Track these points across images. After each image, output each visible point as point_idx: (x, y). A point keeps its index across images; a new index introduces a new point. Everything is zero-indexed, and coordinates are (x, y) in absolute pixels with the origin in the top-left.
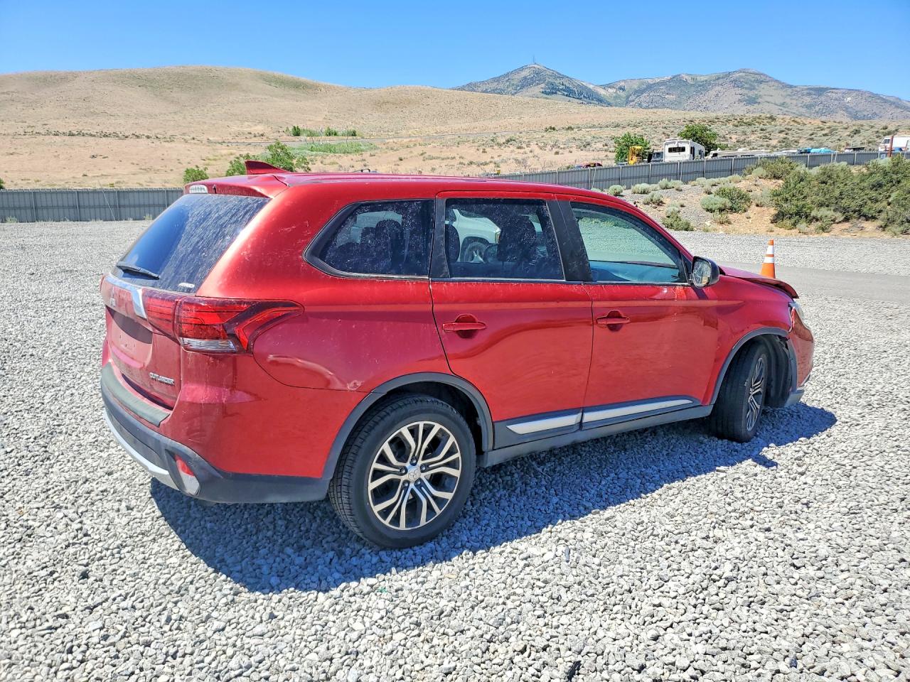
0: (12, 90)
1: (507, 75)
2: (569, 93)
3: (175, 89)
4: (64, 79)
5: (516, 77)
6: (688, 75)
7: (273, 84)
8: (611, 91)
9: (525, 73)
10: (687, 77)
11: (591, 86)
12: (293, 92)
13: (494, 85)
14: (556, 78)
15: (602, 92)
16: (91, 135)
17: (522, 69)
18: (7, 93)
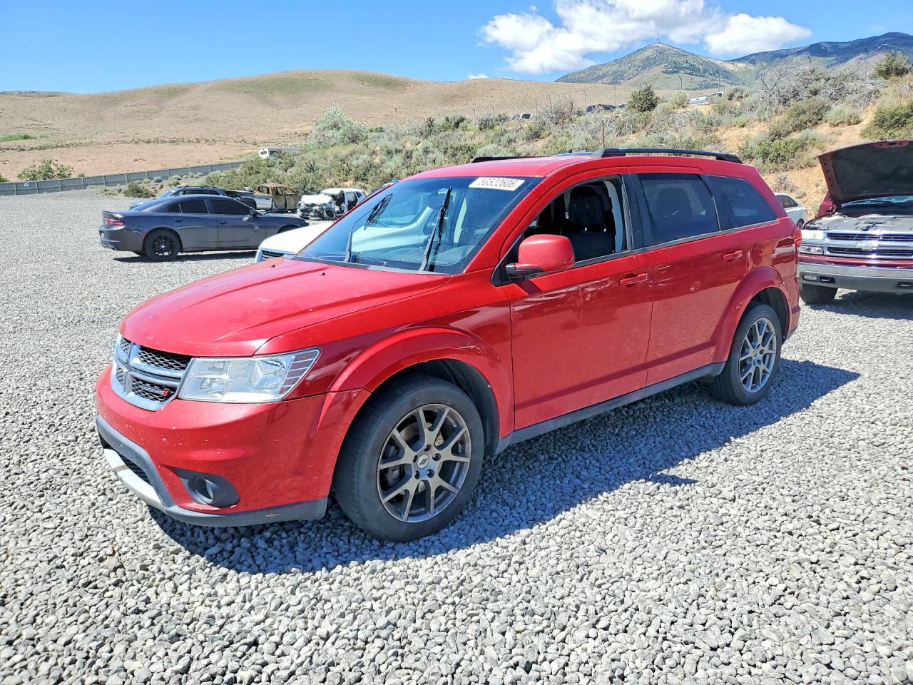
0: (139, 103)
1: (629, 56)
2: (693, 70)
3: (277, 93)
5: (638, 57)
6: (827, 43)
7: (365, 83)
8: (741, 65)
9: (647, 54)
10: (826, 45)
11: (719, 63)
12: (384, 90)
13: (616, 67)
14: (680, 56)
15: (730, 67)
17: (644, 49)
18: (136, 106)
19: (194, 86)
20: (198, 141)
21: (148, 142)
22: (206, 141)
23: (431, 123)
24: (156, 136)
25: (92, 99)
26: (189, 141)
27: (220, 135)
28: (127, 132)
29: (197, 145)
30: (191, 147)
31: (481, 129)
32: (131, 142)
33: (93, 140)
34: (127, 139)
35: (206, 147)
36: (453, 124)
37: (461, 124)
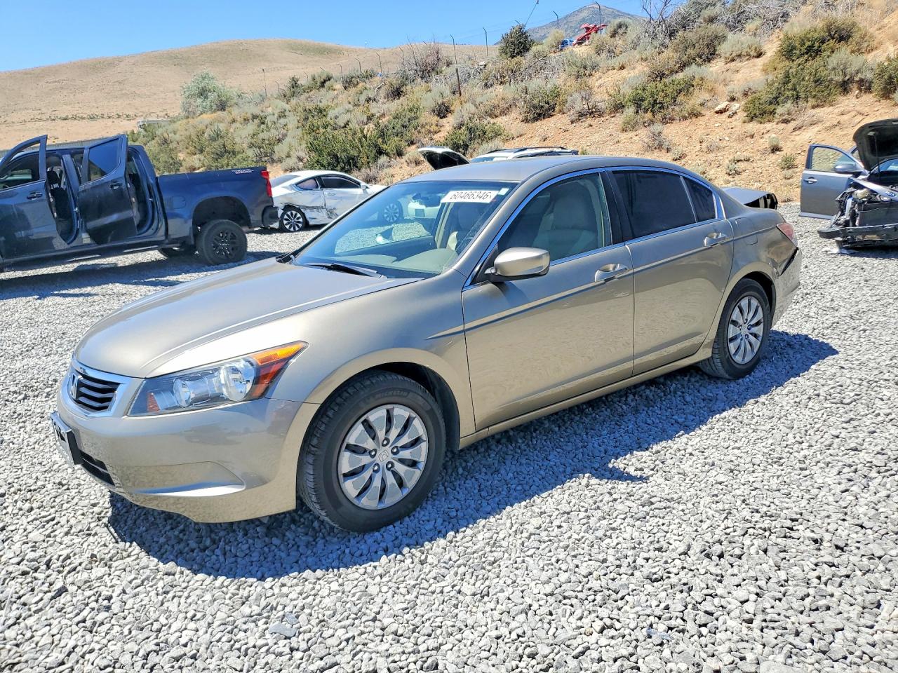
0: (62, 78)
4: (112, 63)
5: (575, 18)
7: (298, 52)
9: (584, 14)
12: (317, 58)
16: (83, 118)
17: (581, 10)
18: (58, 82)
19: (120, 60)
20: (119, 116)
21: (65, 119)
22: (127, 116)
23: (294, 83)
24: (75, 113)
25: (12, 76)
26: (109, 117)
27: (143, 109)
28: (44, 110)
29: (116, 121)
30: (109, 122)
31: (345, 88)
32: (47, 119)
33: (7, 118)
34: (44, 117)
35: (125, 122)
36: (319, 84)
37: (327, 84)
